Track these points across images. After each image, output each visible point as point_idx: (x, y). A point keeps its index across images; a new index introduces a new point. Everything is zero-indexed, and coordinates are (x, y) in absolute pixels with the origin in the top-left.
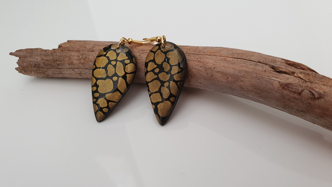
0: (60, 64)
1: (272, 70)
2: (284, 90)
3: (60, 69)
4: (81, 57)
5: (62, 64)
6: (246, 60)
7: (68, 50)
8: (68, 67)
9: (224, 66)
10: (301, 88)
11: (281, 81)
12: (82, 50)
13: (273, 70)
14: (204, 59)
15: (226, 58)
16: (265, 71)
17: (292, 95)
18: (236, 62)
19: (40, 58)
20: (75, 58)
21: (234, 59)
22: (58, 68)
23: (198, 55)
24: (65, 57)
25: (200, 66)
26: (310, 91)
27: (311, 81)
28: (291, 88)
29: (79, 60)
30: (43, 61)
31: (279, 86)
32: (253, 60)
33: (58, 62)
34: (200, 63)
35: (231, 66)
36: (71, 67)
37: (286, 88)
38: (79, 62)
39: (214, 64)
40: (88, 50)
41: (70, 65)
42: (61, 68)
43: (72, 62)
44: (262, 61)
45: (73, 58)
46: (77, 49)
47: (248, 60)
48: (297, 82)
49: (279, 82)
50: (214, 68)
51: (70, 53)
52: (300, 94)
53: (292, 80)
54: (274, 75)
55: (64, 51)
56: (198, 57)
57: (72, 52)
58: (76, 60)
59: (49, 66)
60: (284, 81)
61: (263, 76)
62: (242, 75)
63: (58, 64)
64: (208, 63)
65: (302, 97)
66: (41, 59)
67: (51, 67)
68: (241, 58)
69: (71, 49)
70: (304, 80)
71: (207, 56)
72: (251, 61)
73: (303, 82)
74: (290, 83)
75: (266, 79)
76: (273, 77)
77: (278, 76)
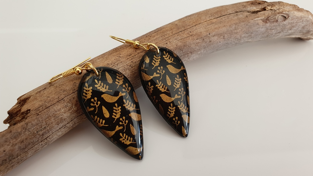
0: (45, 132)
1: (249, 13)
2: (266, 24)
3: (46, 139)
4: (69, 104)
5: (48, 130)
6: (226, 15)
7: (44, 107)
8: (58, 129)
9: (216, 28)
10: (277, 16)
11: (262, 18)
12: (64, 96)
13: (251, 13)
14: (194, 31)
15: (211, 21)
16: (247, 16)
17: (273, 25)
18: (221, 20)
19: (9, 146)
20: (63, 111)
21: (217, 19)
22: (44, 139)
23: (186, 30)
24: (47, 119)
25: (196, 38)
26: (282, 16)
27: (278, 8)
28: (271, 20)
29: (69, 110)
30: (17, 147)
31: (263, 22)
32: (231, 13)
33: (41, 133)
34: (194, 37)
35: (221, 25)
36: (62, 125)
37: (268, 21)
38: (71, 112)
39: (206, 31)
40: (71, 92)
41: (59, 125)
42: (49, 135)
43: (62, 117)
44: (238, 11)
45: (60, 113)
46: (56, 100)
47: (228, 15)
48: (271, 13)
49: (261, 20)
50: (209, 34)
51: (52, 110)
52: (277, 21)
53: (267, 14)
54: (255, 17)
55: (39, 114)
56: (187, 32)
57: (52, 107)
58: (65, 113)
59: (30, 146)
60: (264, 17)
61: (249, 21)
62: (233, 28)
63: (43, 135)
64: (201, 33)
65: (279, 22)
66: (12, 146)
67: (33, 146)
68: (222, 15)
69: (48, 105)
70: (273, 10)
71: (194, 27)
72: (231, 14)
73: (274, 12)
74: (268, 16)
75: (252, 22)
76: (255, 18)
77: (257, 16)
